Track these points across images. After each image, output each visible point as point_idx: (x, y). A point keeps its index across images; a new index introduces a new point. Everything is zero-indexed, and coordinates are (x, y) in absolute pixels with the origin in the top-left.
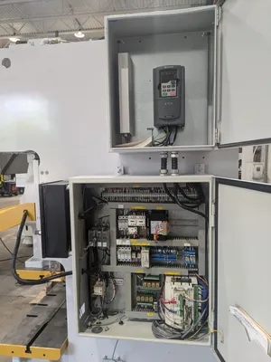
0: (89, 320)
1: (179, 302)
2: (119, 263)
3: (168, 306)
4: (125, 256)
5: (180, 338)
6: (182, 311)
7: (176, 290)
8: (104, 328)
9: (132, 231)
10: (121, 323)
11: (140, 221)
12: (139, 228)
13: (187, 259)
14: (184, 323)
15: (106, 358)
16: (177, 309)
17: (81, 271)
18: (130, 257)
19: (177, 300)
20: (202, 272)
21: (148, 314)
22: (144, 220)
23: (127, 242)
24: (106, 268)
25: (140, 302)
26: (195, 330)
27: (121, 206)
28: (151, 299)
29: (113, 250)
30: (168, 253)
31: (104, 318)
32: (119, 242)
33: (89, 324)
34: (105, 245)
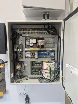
0: (15, 79)
1: (49, 69)
2: (26, 58)
3: (45, 71)
4: (28, 55)
5: (49, 82)
6: (50, 72)
7: (48, 65)
8: (21, 81)
9: (31, 45)
10: (27, 79)
11: (34, 41)
12: (34, 44)
13: (51, 55)
14: (51, 77)
15: (21, 94)
16: (48, 72)
17: (11, 61)
18: (30, 55)
19: (48, 68)
20: (56, 59)
21: (37, 75)
22: (36, 41)
23: (29, 49)
24: (21, 60)
25: (34, 72)
26: (54, 79)
27: (27, 36)
28: (38, 70)
29: (24, 52)
30: (44, 53)
31: (20, 78)
32: (26, 49)
33: (15, 80)
34: (21, 50)
